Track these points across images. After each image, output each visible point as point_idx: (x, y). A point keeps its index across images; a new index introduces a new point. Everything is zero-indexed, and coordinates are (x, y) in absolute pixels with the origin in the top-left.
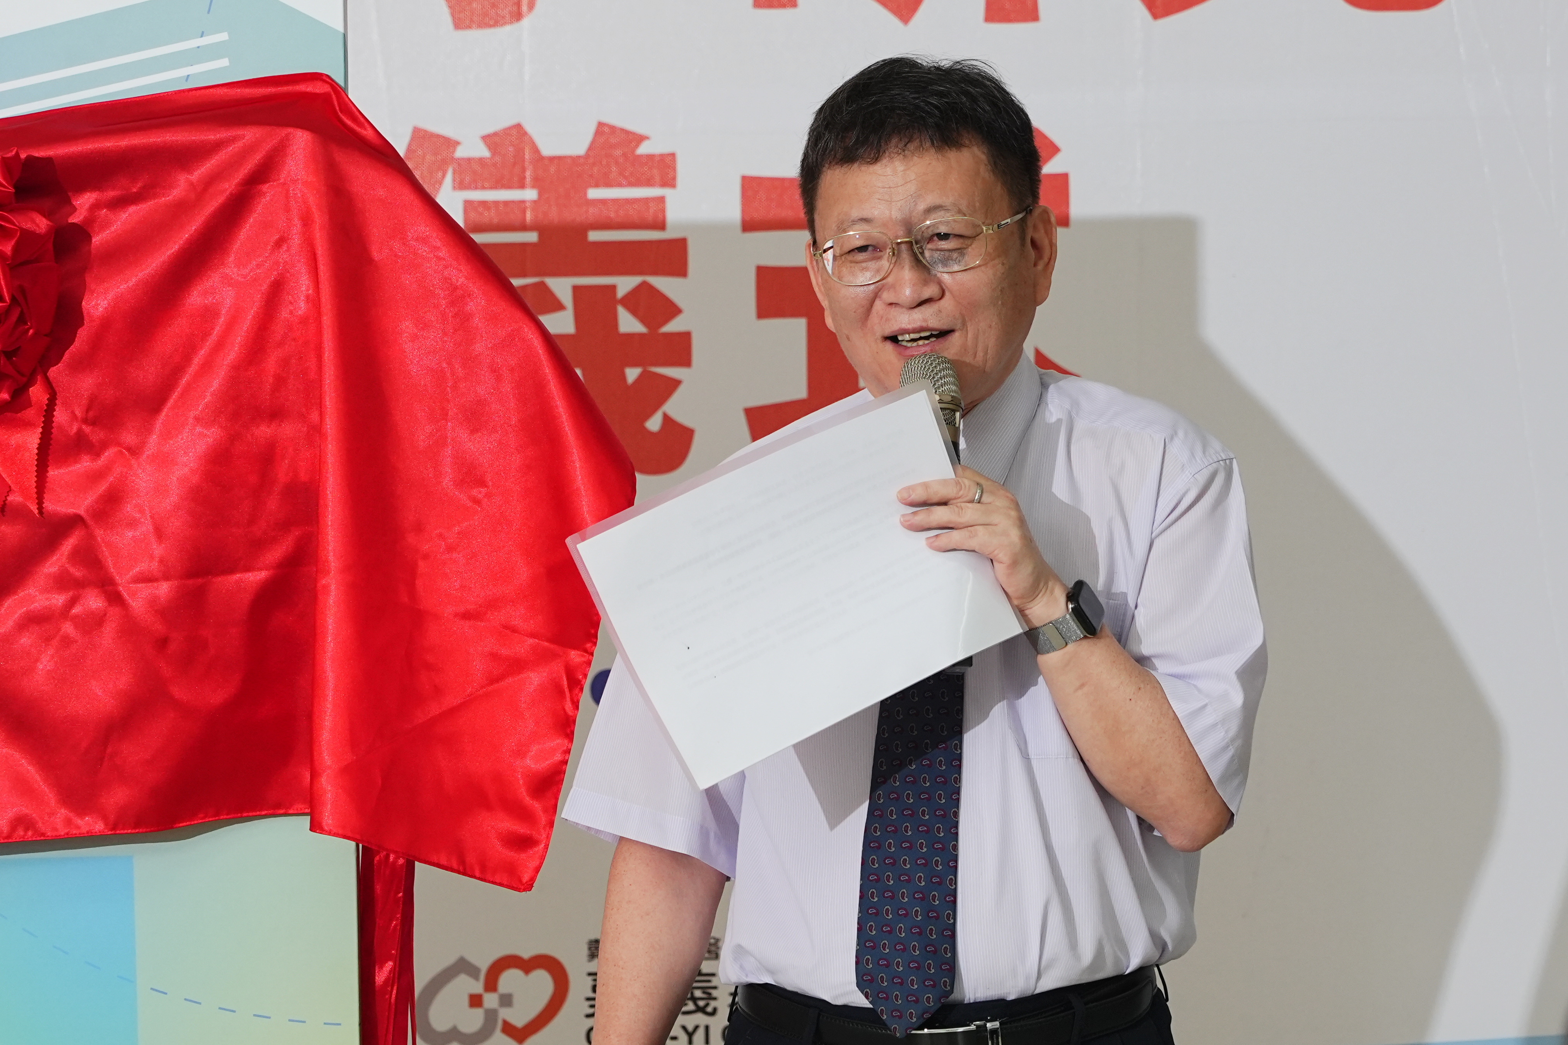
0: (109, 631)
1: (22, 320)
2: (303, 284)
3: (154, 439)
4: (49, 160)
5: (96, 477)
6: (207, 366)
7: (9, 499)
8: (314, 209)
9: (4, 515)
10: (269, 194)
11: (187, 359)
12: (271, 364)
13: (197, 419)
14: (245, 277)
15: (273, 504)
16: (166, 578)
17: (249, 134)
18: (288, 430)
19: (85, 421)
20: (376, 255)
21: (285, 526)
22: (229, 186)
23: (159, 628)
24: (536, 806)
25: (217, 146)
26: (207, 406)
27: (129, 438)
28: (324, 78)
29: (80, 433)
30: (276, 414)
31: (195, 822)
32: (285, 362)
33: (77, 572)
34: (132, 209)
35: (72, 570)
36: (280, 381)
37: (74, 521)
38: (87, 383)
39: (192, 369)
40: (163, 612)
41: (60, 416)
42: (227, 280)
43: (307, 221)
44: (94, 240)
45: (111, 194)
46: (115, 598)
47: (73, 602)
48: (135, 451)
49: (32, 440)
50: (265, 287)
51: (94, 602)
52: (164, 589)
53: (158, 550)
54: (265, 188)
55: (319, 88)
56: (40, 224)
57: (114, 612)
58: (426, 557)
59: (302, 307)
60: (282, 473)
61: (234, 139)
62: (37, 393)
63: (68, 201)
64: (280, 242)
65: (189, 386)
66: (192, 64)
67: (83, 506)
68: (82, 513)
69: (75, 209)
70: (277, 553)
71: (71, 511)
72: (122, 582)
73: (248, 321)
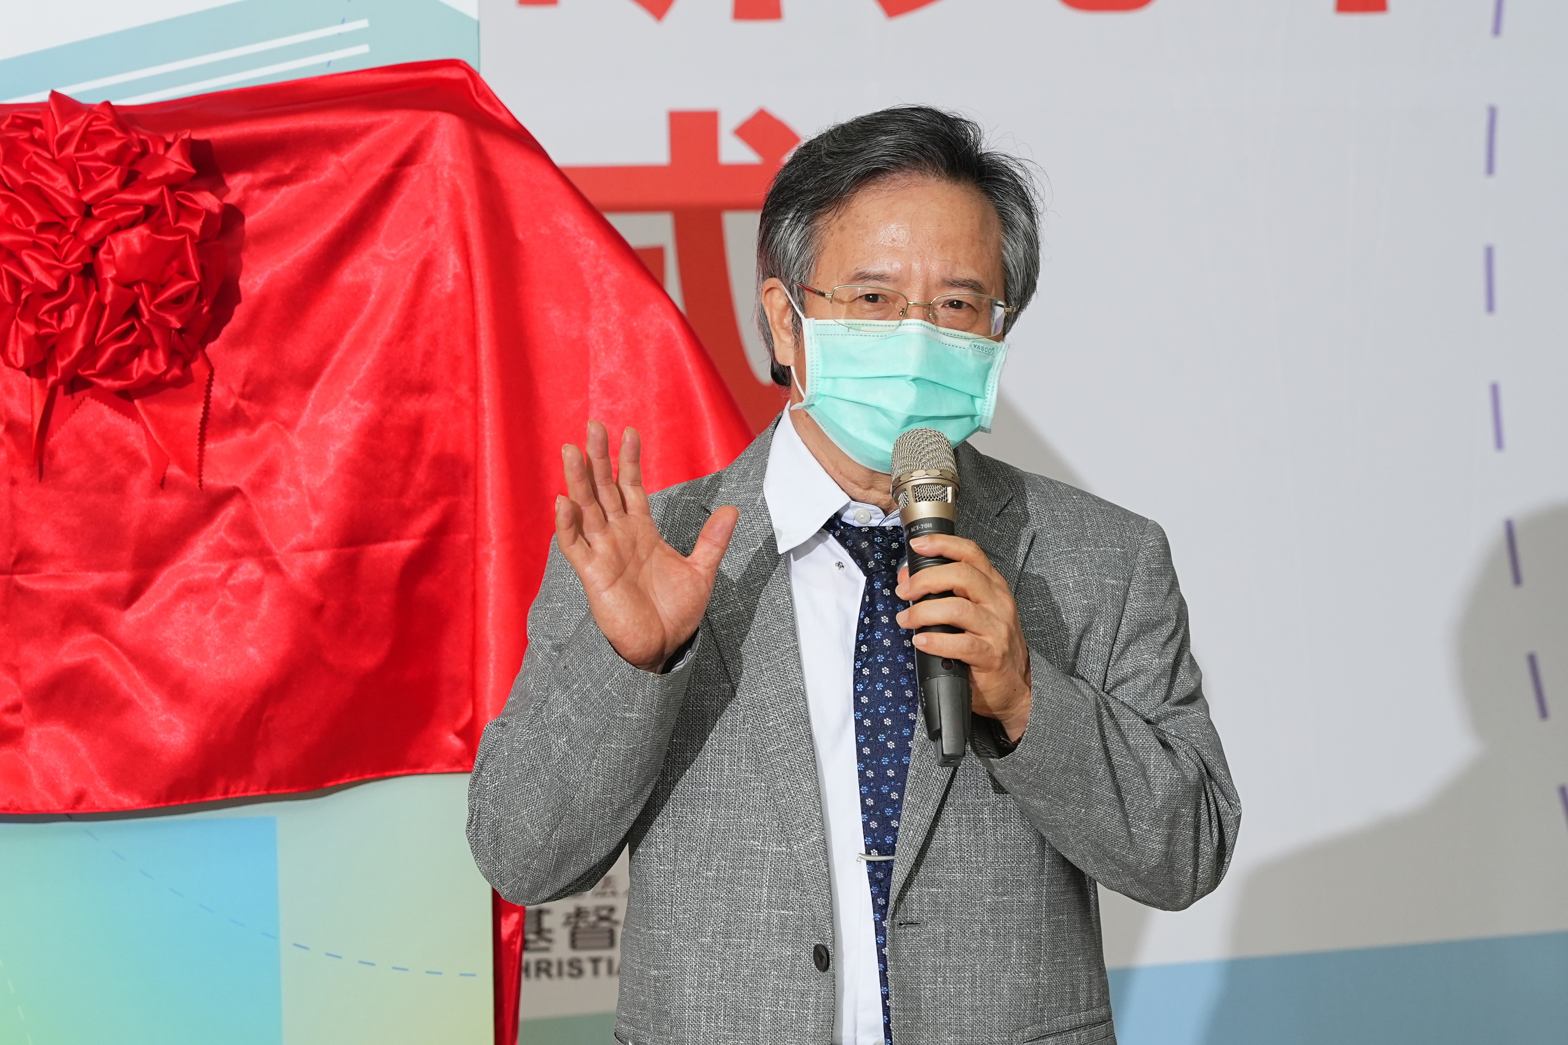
0: (266, 600)
2: (452, 262)
3: (307, 412)
4: (207, 142)
5: (251, 451)
6: (360, 342)
7: (168, 471)
8: (463, 188)
9: (162, 488)
10: (416, 174)
11: (339, 335)
12: (420, 340)
13: (353, 394)
14: (394, 255)
15: (421, 475)
16: (321, 546)
17: (397, 119)
18: (436, 404)
19: (242, 396)
20: (520, 236)
21: (432, 496)
22: (381, 168)
23: (315, 594)
25: (367, 130)
26: (360, 380)
27: (284, 412)
28: (461, 64)
29: (236, 409)
30: (424, 388)
32: (434, 340)
33: (234, 543)
34: (284, 190)
35: (230, 540)
36: (429, 356)
37: (232, 493)
38: (243, 359)
39: (344, 345)
40: (320, 580)
41: (218, 391)
42: (377, 259)
43: (456, 201)
44: (247, 220)
45: (264, 176)
46: (272, 567)
47: (230, 571)
48: (289, 425)
49: (198, 413)
50: (415, 266)
51: (249, 570)
52: (321, 558)
53: (316, 521)
54: (412, 170)
55: (455, 74)
57: (272, 581)
59: (449, 285)
60: (430, 445)
61: (384, 123)
62: (197, 366)
63: (223, 183)
64: (430, 222)
65: (342, 362)
66: (333, 50)
67: (241, 479)
68: (240, 485)
69: (228, 190)
70: (425, 521)
71: (230, 484)
72: (280, 553)
73: (399, 299)
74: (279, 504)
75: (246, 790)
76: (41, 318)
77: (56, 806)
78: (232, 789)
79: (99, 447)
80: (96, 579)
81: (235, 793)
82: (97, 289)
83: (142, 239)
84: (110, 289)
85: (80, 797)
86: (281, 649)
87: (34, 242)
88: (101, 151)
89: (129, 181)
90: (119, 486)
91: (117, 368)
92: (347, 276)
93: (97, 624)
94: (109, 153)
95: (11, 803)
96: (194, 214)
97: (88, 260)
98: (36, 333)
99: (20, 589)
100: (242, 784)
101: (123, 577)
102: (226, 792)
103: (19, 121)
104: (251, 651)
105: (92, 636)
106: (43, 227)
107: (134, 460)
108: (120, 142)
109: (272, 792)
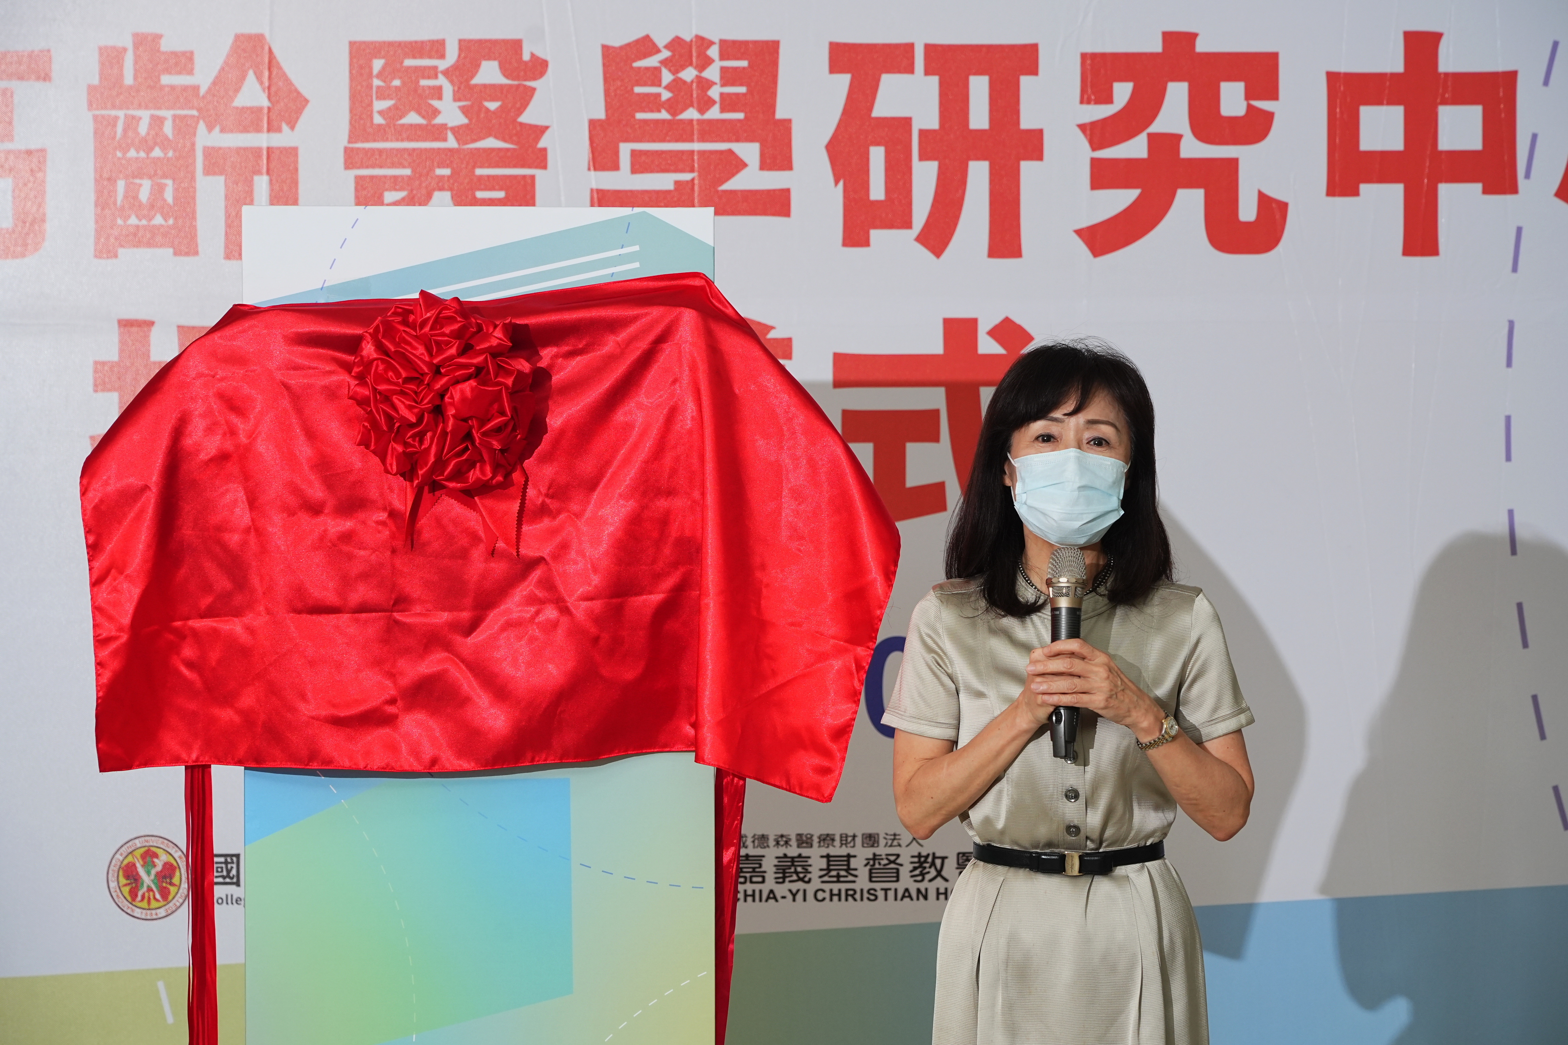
0: (560, 632)
1: (514, 429)
2: (690, 409)
3: (591, 507)
4: (527, 325)
5: (553, 532)
6: (627, 461)
7: (496, 545)
8: (698, 360)
9: (493, 557)
10: (667, 349)
11: (613, 456)
12: (668, 460)
13: (620, 495)
14: (651, 403)
15: (667, 551)
16: (599, 598)
17: (655, 312)
18: (678, 503)
19: (547, 495)
20: (737, 391)
21: (675, 565)
22: (643, 345)
23: (594, 630)
24: (834, 747)
25: (635, 318)
26: (627, 486)
27: (575, 507)
28: (702, 275)
29: (543, 504)
30: (670, 493)
31: (613, 755)
32: (677, 459)
33: (540, 594)
34: (579, 358)
35: (537, 592)
36: (674, 471)
37: (539, 561)
38: (549, 471)
39: (616, 463)
40: (596, 619)
41: (531, 492)
42: (640, 406)
43: (693, 369)
44: (554, 378)
45: (565, 349)
46: (565, 610)
47: (537, 613)
48: (578, 515)
49: (516, 506)
50: (665, 412)
51: (550, 613)
52: (597, 605)
53: (596, 580)
54: (665, 346)
55: (697, 282)
56: (524, 366)
57: (565, 620)
58: (767, 585)
59: (689, 424)
60: (674, 531)
61: (647, 314)
62: (516, 476)
63: (537, 353)
64: (675, 381)
65: (615, 473)
66: (616, 266)
67: (545, 551)
68: (545, 555)
69: (541, 358)
70: (669, 582)
71: (538, 554)
72: (570, 601)
73: (654, 432)
74: (571, 569)
75: (546, 760)
76: (408, 441)
77: (417, 766)
78: (537, 759)
79: (451, 528)
80: (447, 616)
81: (538, 761)
82: (443, 422)
83: (473, 389)
84: (451, 422)
85: (434, 761)
86: (570, 665)
87: (401, 390)
88: (447, 330)
89: (466, 349)
90: (464, 555)
91: (459, 474)
92: (620, 416)
93: (448, 646)
94: (452, 331)
95: (388, 765)
96: (508, 373)
97: (438, 402)
98: (403, 451)
99: (397, 622)
100: (544, 756)
101: (465, 615)
102: (532, 760)
103: (399, 310)
104: (551, 667)
105: (445, 654)
106: (407, 380)
107: (475, 539)
108: (459, 325)
109: (563, 761)
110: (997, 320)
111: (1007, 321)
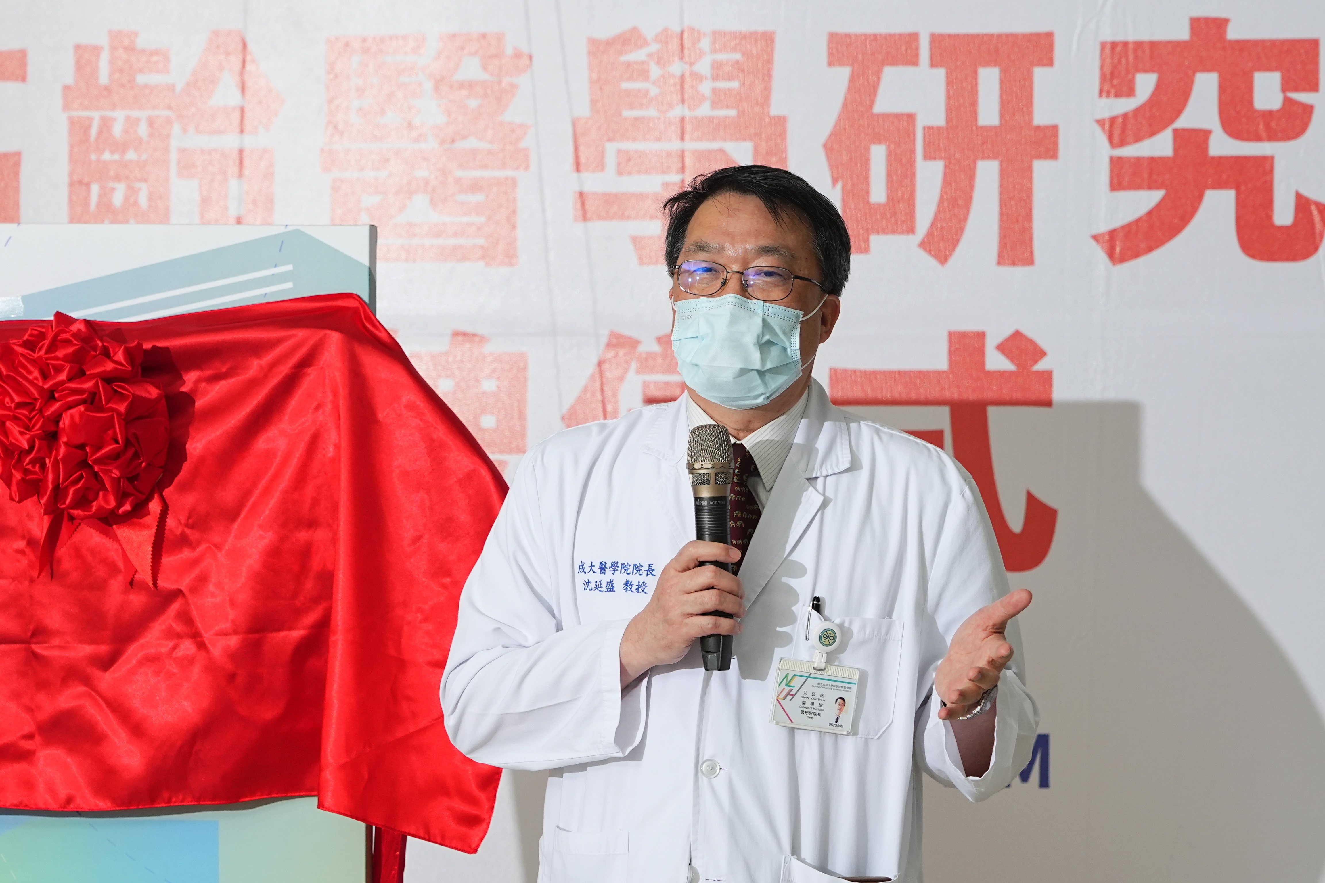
0: (197, 668)
1: (136, 456)
2: (331, 436)
3: (231, 539)
4: (167, 349)
5: (195, 562)
6: (267, 491)
7: (136, 576)
8: (340, 384)
9: (132, 588)
10: (312, 374)
11: (255, 485)
12: (309, 491)
13: (260, 526)
14: (294, 430)
15: (309, 585)
16: (236, 633)
17: (300, 334)
18: (320, 535)
19: (187, 525)
21: (317, 600)
22: (284, 370)
23: (229, 666)
24: (482, 796)
25: (279, 342)
26: (268, 516)
27: (216, 538)
28: (355, 296)
29: (183, 535)
30: (312, 524)
31: (254, 798)
32: (318, 489)
33: (178, 627)
34: (223, 383)
35: (174, 625)
36: (315, 502)
37: (178, 593)
38: (190, 499)
39: (257, 492)
40: (233, 656)
41: (170, 522)
42: (282, 432)
43: (335, 394)
44: (196, 404)
45: (208, 373)
46: (201, 646)
47: (175, 647)
48: (218, 547)
49: (148, 536)
50: (307, 438)
51: (187, 647)
52: (234, 641)
53: (232, 615)
54: (309, 370)
55: (352, 304)
56: (153, 392)
57: (202, 655)
58: (409, 623)
59: (330, 452)
60: (316, 564)
61: (289, 337)
62: (153, 505)
63: (180, 377)
64: (318, 408)
65: (255, 505)
66: (268, 286)
67: (184, 585)
68: (183, 588)
69: (184, 382)
70: (311, 618)
71: (173, 586)
72: (207, 636)
73: (295, 461)
74: (209, 601)
75: (183, 801)
76: (28, 467)
77: (53, 805)
78: (174, 799)
79: (89, 558)
80: (87, 650)
81: (175, 802)
82: (56, 450)
83: (81, 414)
84: (62, 450)
85: (69, 800)
86: (205, 702)
87: (14, 415)
88: (60, 354)
89: (79, 374)
90: (101, 586)
91: (82, 502)
92: (261, 444)
93: (87, 681)
94: (66, 356)
95: (21, 802)
96: (122, 397)
97: (52, 428)
98: (22, 479)
99: (35, 655)
100: (181, 797)
101: (104, 649)
102: (169, 801)
103: (35, 332)
104: (185, 703)
105: (82, 689)
106: (19, 405)
107: (113, 569)
108: (74, 348)
109: (201, 803)
110: (1007, 332)
111: (1017, 335)
